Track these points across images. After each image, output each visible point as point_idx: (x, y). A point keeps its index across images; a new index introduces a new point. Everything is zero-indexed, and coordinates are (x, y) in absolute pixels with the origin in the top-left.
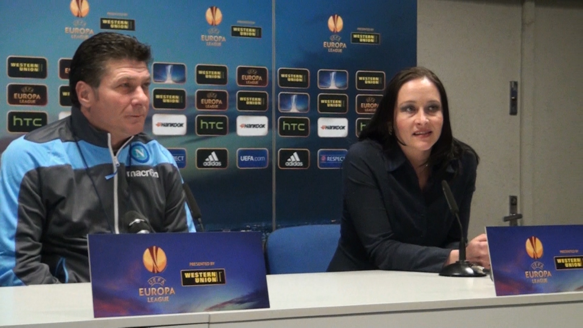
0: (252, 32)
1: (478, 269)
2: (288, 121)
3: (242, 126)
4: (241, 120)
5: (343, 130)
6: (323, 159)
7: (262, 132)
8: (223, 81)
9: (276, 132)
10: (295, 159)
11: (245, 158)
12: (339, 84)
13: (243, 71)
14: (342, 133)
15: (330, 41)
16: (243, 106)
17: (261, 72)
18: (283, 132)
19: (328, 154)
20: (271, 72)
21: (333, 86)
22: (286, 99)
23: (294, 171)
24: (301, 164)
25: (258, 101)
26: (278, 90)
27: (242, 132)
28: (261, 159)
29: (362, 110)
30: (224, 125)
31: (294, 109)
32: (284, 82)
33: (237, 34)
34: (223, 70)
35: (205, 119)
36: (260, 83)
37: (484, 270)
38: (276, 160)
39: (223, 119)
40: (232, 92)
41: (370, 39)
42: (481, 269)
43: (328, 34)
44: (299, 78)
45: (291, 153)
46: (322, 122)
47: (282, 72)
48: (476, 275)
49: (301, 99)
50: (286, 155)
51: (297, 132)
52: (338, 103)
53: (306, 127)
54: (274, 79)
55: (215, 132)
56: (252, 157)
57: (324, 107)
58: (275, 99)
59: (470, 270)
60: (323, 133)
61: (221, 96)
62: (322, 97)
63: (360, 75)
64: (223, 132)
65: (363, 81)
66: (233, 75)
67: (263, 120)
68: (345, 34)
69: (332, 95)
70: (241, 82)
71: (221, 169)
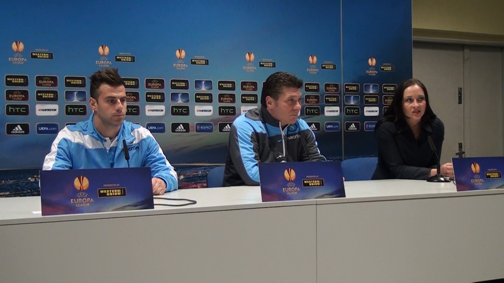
0: (332, 67)
1: (447, 178)
2: (349, 108)
3: (327, 111)
4: (326, 109)
5: (376, 113)
6: (367, 126)
7: (337, 114)
8: (317, 90)
9: (344, 114)
10: (353, 126)
11: (329, 126)
12: (374, 91)
13: (327, 85)
14: (376, 114)
15: (369, 70)
16: (327, 102)
17: (336, 86)
18: (347, 114)
19: (369, 124)
20: (341, 85)
21: (371, 92)
22: (348, 98)
23: (353, 132)
24: (356, 129)
25: (334, 99)
26: (344, 94)
27: (327, 114)
28: (336, 127)
29: (386, 103)
30: (318, 111)
31: (352, 103)
32: (347, 90)
33: (324, 68)
34: (317, 85)
35: (309, 108)
36: (336, 91)
37: (449, 179)
38: (343, 127)
39: (318, 108)
40: (322, 95)
41: (389, 69)
42: (448, 178)
43: (369, 67)
44: (355, 88)
45: (351, 124)
46: (366, 109)
47: (346, 85)
48: (446, 181)
49: (355, 98)
50: (348, 125)
51: (354, 114)
52: (374, 100)
53: (358, 111)
54: (342, 90)
55: (314, 114)
56: (332, 126)
57: (367, 102)
58: (343, 98)
59: (442, 179)
60: (366, 114)
61: (317, 97)
62: (366, 97)
63: (384, 86)
64: (318, 114)
65: (386, 89)
66: (322, 87)
67: (337, 108)
68: (376, 67)
69: (371, 96)
70: (326, 90)
71: (317, 132)
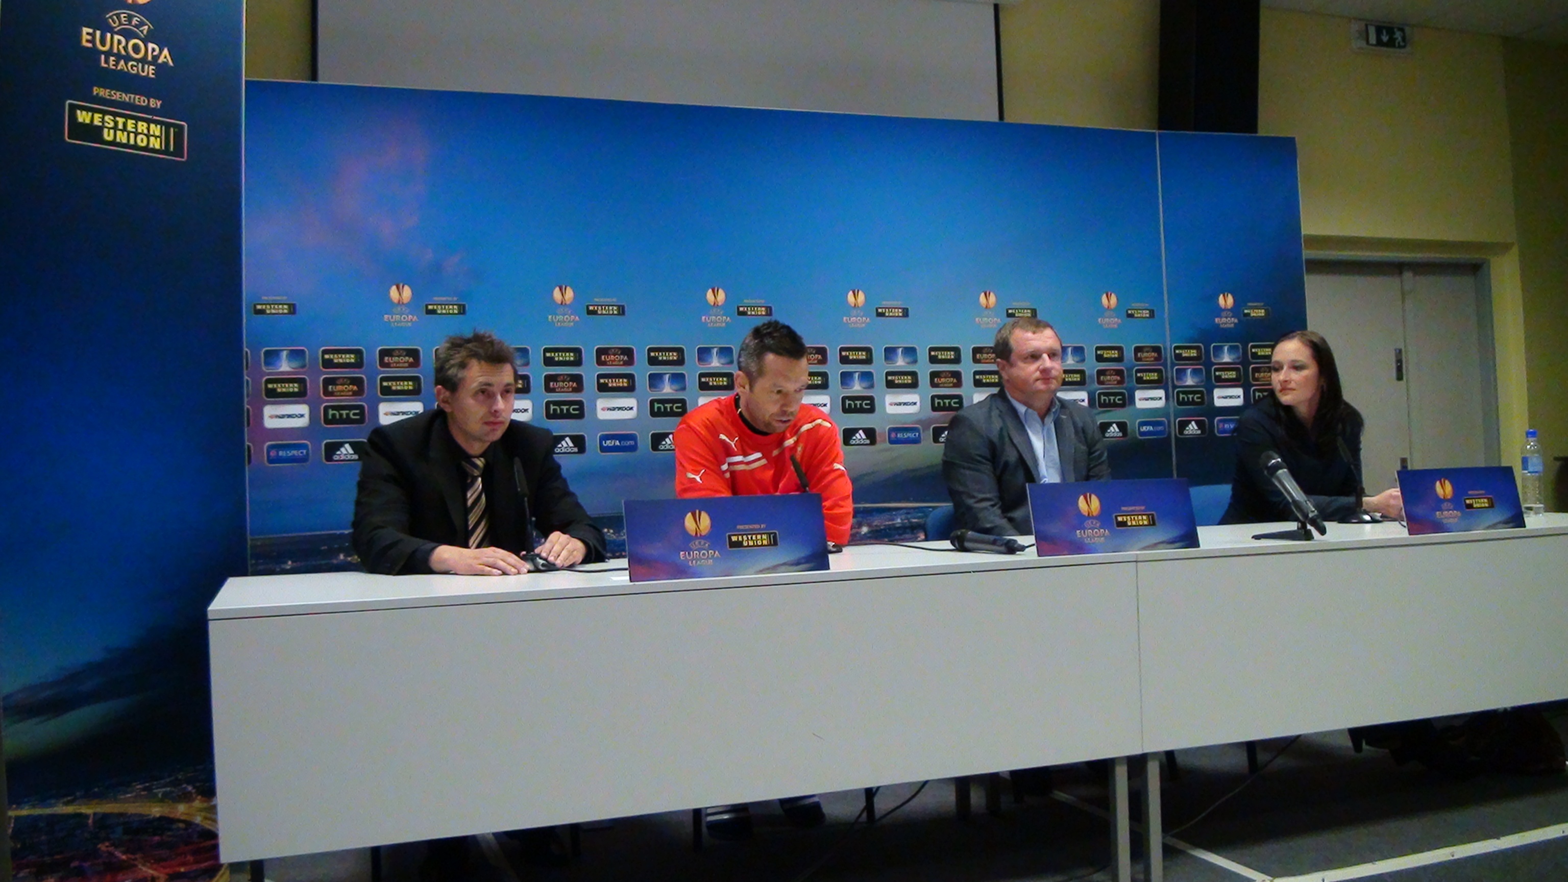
0: (1146, 313)
1: (1376, 516)
2: (1183, 392)
3: (1140, 399)
4: (1139, 394)
5: (1238, 399)
6: (1221, 426)
7: (1160, 404)
8: (1120, 359)
9: (1173, 404)
10: (1192, 428)
11: (1144, 429)
12: (1232, 357)
13: (1138, 350)
14: (1239, 402)
15: (1221, 317)
16: (1140, 381)
17: (1157, 349)
18: (1179, 403)
19: (1224, 421)
20: (1165, 349)
21: (1227, 358)
22: (1181, 373)
23: (1193, 439)
24: (1199, 432)
25: (1154, 376)
26: (1173, 365)
27: (1140, 404)
28: (1160, 428)
29: (1257, 380)
30: (1123, 399)
31: (1190, 381)
32: (1179, 357)
33: (1131, 316)
34: (1119, 349)
35: (1106, 394)
36: (1156, 359)
38: (1174, 430)
39: (1122, 394)
40: (1129, 369)
41: (1261, 313)
43: (1219, 311)
44: (1193, 353)
45: (1189, 422)
46: (1217, 392)
47: (1176, 348)
49: (1195, 372)
50: (1183, 425)
51: (1193, 403)
52: (1232, 375)
53: (1202, 398)
54: (1169, 355)
55: (1115, 405)
56: (1151, 427)
57: (1219, 379)
58: (1171, 373)
59: (1367, 518)
60: (1218, 403)
61: (1119, 373)
62: (1216, 370)
63: (1253, 347)
64: (1123, 406)
65: (1255, 354)
66: (1129, 354)
67: (1161, 393)
68: (1236, 310)
69: (1226, 368)
70: (1137, 359)
71: (1121, 439)
